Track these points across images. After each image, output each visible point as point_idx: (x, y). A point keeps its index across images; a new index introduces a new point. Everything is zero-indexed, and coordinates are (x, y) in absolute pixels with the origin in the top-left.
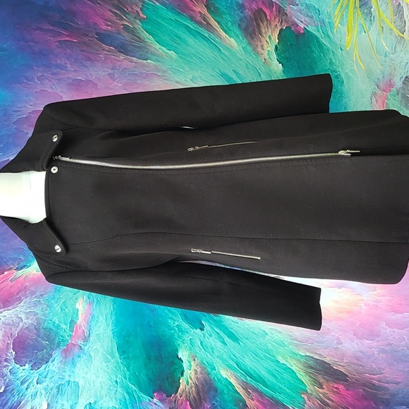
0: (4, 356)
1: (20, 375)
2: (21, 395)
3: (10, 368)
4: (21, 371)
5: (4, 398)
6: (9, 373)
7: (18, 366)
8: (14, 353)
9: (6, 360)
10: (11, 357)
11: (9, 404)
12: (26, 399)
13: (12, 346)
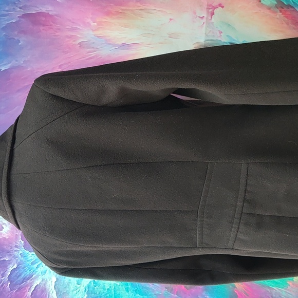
0: (14, 243)
1: (30, 258)
2: (32, 270)
3: (20, 252)
4: (31, 255)
5: (17, 272)
6: (20, 256)
7: (27, 252)
8: (23, 242)
9: (16, 246)
10: (21, 245)
11: (23, 276)
12: (37, 273)
13: (20, 237)
